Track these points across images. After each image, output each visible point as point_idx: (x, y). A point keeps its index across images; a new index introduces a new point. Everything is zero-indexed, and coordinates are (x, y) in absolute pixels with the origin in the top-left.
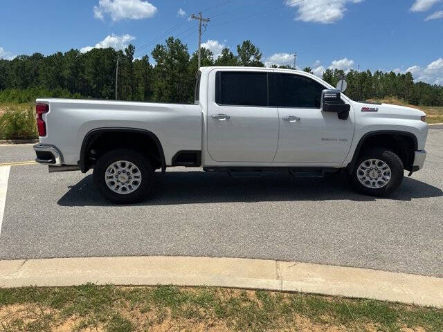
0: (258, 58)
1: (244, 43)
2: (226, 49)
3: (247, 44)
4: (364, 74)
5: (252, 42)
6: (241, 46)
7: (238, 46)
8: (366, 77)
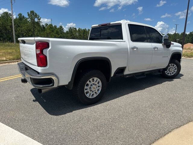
0: (39, 20)
1: (31, 12)
2: (20, 14)
3: (32, 12)
4: (84, 30)
5: (35, 12)
6: (29, 13)
7: (28, 13)
8: (85, 31)
